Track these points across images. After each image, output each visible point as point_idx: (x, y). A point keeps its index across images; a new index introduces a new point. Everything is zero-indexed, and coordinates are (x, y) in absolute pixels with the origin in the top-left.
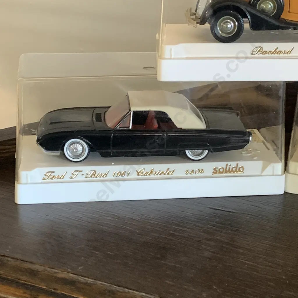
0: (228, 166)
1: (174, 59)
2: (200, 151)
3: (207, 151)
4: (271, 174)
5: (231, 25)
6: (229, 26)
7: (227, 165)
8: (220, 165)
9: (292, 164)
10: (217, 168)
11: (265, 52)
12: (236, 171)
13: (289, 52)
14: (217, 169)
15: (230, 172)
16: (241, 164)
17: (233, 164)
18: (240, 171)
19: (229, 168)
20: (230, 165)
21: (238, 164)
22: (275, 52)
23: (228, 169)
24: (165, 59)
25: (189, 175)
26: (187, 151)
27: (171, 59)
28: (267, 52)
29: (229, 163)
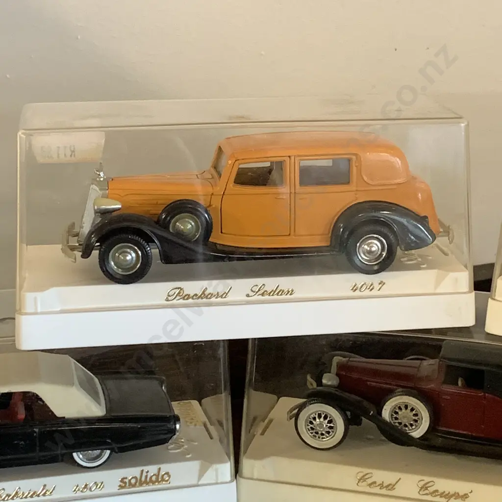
0: (144, 474)
1: (42, 313)
2: (98, 452)
3: (108, 452)
4: (214, 482)
5: (131, 256)
6: (129, 258)
7: (142, 471)
8: (132, 472)
9: (247, 464)
10: (126, 478)
11: (188, 297)
12: (157, 481)
13: (225, 295)
14: (125, 480)
15: (147, 483)
16: (165, 468)
17: (152, 469)
18: (163, 480)
19: (146, 476)
20: (147, 472)
21: (160, 469)
22: (204, 295)
23: (143, 479)
24: (26, 314)
25: (79, 494)
26: (75, 455)
27: (36, 313)
28: (191, 296)
29: (146, 468)
